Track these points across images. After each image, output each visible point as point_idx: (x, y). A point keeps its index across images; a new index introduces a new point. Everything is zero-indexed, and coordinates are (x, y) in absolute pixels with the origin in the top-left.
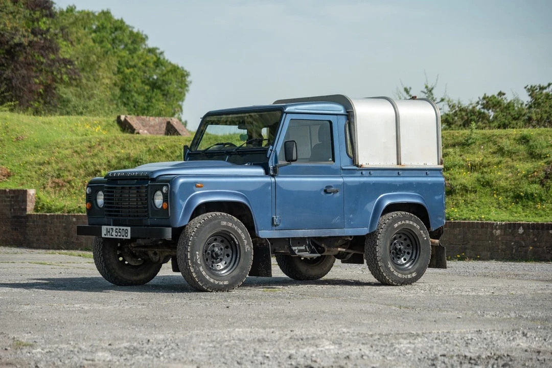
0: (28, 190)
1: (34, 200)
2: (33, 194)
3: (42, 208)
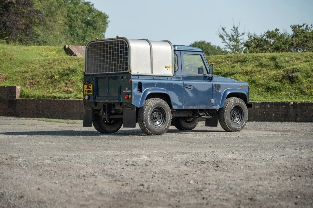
0: (17, 86)
1: (20, 92)
2: (19, 89)
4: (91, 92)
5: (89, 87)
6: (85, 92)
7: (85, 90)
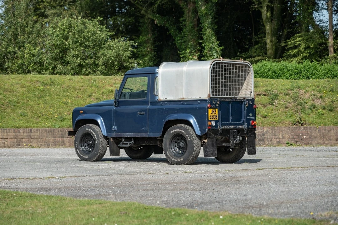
4: (217, 117)
5: (214, 112)
6: (210, 117)
7: (210, 115)
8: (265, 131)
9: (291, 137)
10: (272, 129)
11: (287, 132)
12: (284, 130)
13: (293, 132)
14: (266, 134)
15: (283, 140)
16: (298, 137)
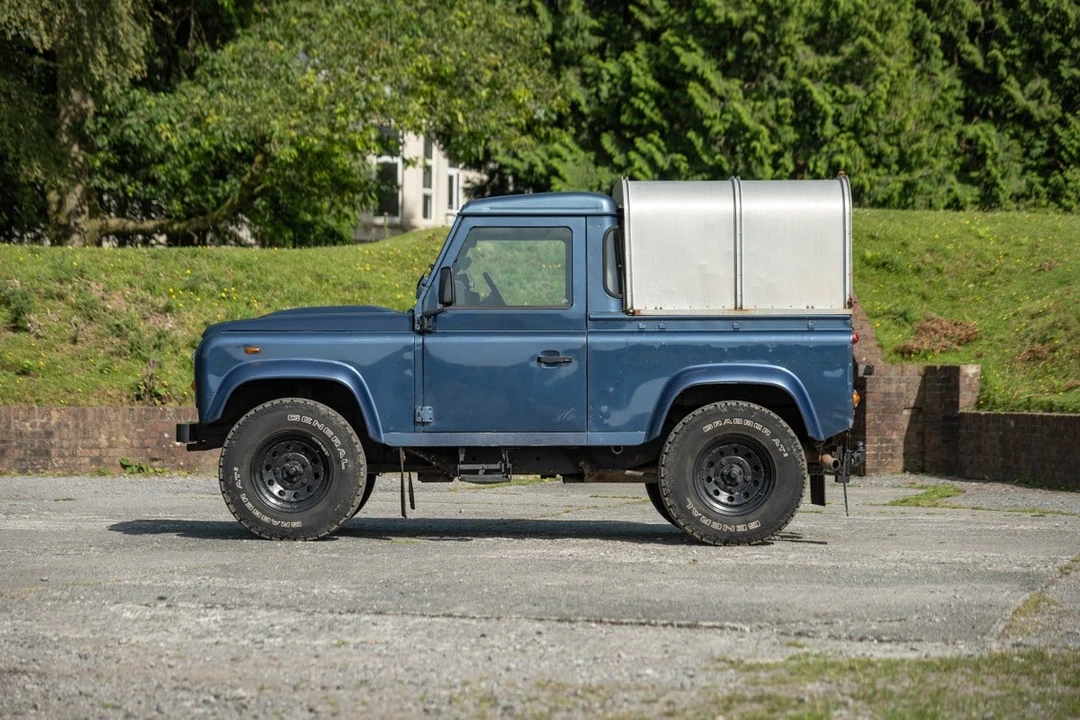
0: (962, 367)
1: (976, 386)
2: (975, 375)
3: (987, 402)
8: (53, 423)
9: (135, 443)
10: (76, 417)
11: (124, 425)
12: (116, 420)
13: (143, 427)
14: (56, 433)
15: (111, 452)
16: (159, 443)
